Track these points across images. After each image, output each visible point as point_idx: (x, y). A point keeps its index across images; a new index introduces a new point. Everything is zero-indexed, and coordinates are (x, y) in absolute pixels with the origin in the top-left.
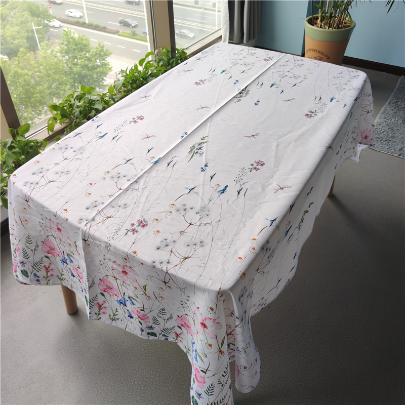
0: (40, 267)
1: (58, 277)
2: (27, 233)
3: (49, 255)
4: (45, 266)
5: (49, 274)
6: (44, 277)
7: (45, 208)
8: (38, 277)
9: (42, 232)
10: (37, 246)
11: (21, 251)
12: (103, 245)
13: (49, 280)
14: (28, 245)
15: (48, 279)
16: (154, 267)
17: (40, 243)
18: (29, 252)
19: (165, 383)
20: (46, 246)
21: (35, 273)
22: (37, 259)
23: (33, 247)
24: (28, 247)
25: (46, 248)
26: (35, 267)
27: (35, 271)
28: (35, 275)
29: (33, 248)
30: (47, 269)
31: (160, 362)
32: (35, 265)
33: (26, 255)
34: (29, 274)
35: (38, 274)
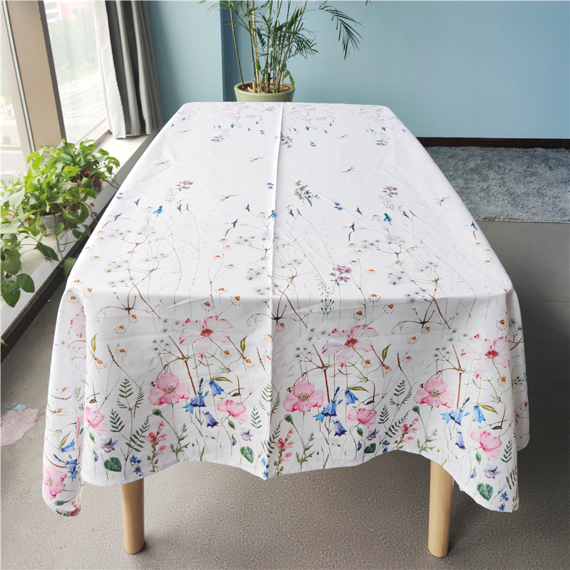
0: (142, 439)
1: (172, 447)
2: (124, 376)
3: (160, 408)
4: (151, 435)
5: (157, 447)
6: (149, 458)
7: (181, 299)
8: (139, 462)
9: (156, 361)
10: (141, 396)
11: (108, 419)
12: (316, 309)
13: (156, 462)
14: (123, 400)
15: (155, 459)
16: (413, 301)
17: (147, 388)
18: (124, 415)
19: (349, 557)
20: (158, 390)
21: (133, 457)
22: (138, 424)
23: (131, 401)
24: (123, 406)
25: (157, 393)
26: (132, 444)
27: (134, 453)
28: (134, 460)
29: (132, 405)
30: (154, 439)
31: (321, 537)
32: (134, 441)
33: (117, 424)
34: (122, 462)
35: (138, 456)
